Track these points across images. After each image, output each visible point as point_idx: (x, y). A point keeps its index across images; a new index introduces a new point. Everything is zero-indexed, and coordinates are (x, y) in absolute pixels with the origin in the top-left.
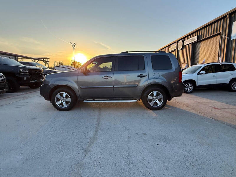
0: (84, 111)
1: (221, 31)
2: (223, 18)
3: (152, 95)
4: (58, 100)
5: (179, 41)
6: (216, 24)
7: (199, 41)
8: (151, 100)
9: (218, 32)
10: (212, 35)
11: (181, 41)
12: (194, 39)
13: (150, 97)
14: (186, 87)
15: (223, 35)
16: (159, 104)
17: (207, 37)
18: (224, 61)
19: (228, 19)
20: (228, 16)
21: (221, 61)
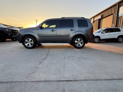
0: (41, 49)
1: (113, 12)
2: (115, 5)
3: (77, 40)
4: (27, 43)
5: (92, 18)
6: (111, 9)
7: (102, 18)
8: (77, 43)
9: (112, 13)
10: (109, 14)
11: (93, 18)
12: (100, 17)
13: (76, 42)
14: (95, 40)
15: (115, 14)
16: (81, 45)
17: (106, 16)
18: (115, 27)
19: (117, 6)
20: (117, 4)
21: (114, 26)
